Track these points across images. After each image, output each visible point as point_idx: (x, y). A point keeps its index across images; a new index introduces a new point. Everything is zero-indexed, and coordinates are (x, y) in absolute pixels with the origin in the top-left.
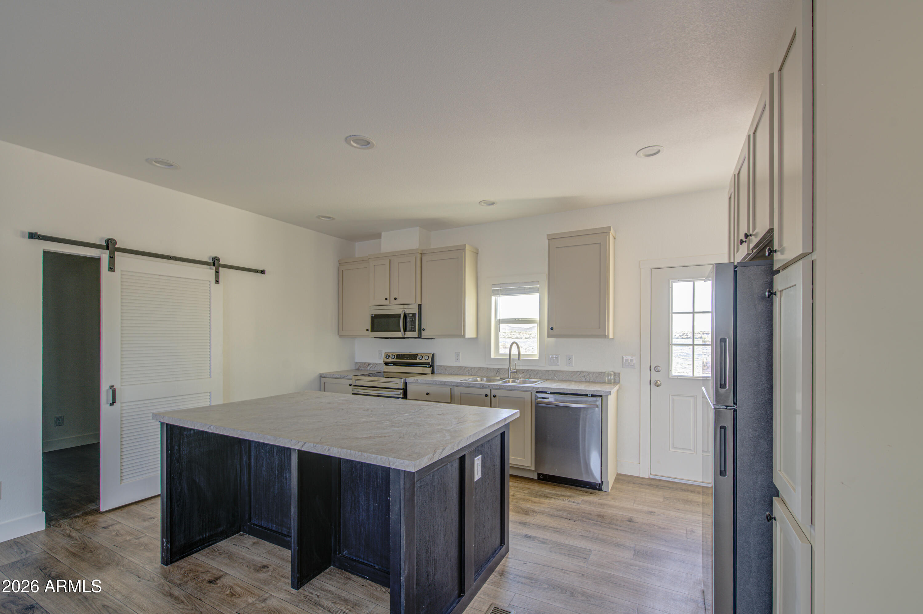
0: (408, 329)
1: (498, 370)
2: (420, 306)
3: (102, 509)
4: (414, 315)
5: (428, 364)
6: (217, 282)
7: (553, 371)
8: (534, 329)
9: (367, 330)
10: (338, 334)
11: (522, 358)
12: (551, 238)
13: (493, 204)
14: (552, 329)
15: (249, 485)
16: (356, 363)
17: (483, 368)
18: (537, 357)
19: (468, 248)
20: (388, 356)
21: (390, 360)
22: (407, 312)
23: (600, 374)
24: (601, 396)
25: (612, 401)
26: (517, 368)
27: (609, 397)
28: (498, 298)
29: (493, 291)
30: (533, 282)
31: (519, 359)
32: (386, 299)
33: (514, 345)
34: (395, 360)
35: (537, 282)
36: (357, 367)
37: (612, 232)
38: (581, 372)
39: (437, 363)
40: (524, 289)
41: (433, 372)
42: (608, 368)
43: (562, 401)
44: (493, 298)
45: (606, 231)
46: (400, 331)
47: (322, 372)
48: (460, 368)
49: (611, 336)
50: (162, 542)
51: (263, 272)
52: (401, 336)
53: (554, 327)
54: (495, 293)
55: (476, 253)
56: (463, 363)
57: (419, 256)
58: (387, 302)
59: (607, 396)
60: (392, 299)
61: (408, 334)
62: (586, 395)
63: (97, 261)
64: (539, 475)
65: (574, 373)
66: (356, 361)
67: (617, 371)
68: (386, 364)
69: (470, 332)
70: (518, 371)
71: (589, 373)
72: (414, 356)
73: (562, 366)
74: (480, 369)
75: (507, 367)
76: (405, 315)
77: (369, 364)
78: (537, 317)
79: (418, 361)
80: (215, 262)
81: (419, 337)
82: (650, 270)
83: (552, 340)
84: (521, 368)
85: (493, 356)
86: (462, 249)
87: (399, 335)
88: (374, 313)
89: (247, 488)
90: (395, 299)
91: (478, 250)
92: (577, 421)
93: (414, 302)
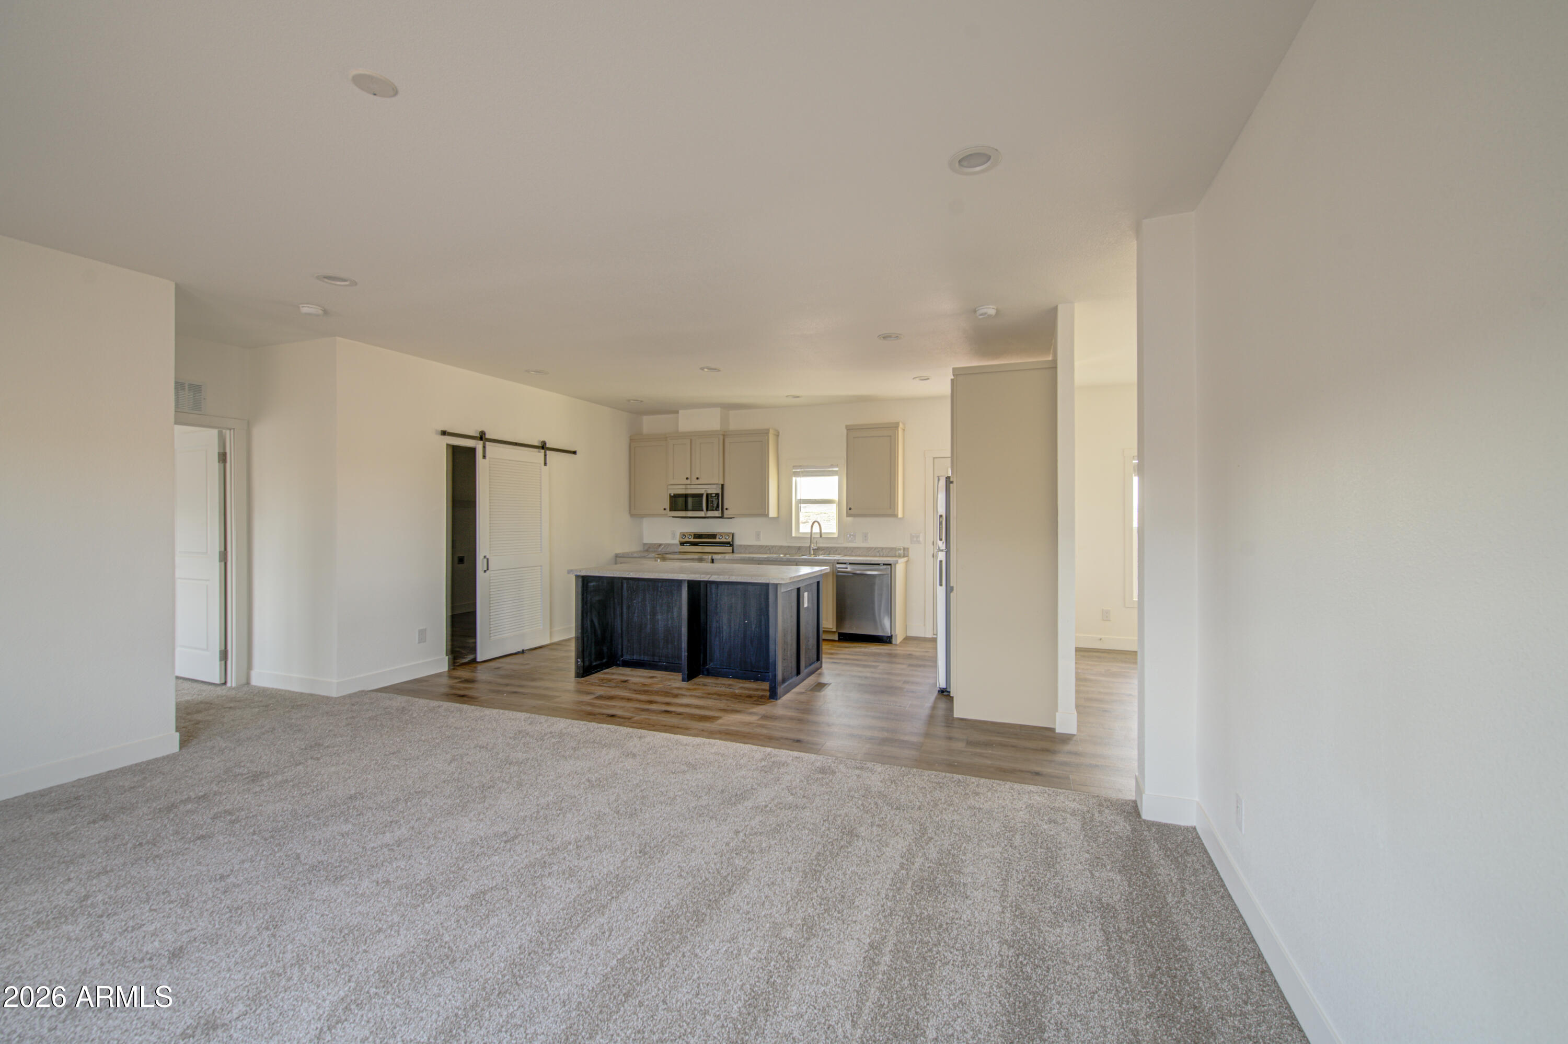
0: (709, 509)
1: (799, 548)
2: (723, 486)
3: (479, 659)
4: (717, 495)
5: (728, 543)
6: (545, 464)
7: (850, 548)
8: (832, 510)
9: (665, 509)
10: (630, 513)
11: (823, 536)
12: (849, 429)
13: (798, 397)
14: (850, 509)
15: (622, 629)
16: (645, 544)
17: (785, 547)
18: (836, 536)
19: (771, 432)
20: (683, 535)
21: (687, 539)
22: (710, 492)
23: (892, 549)
24: (890, 565)
25: (900, 569)
26: (819, 545)
27: (897, 566)
28: (798, 479)
29: (794, 472)
30: (832, 466)
31: (821, 536)
32: (687, 479)
33: (816, 524)
34: (692, 540)
35: (837, 466)
36: (646, 548)
37: (901, 426)
38: (876, 548)
39: (737, 542)
40: (824, 471)
41: (733, 552)
42: (900, 544)
43: (858, 570)
44: (794, 479)
45: (894, 427)
46: (702, 510)
47: (618, 552)
48: (762, 547)
49: (900, 515)
50: (577, 662)
51: (575, 453)
52: (704, 516)
53: (852, 507)
54: (797, 474)
55: (777, 435)
56: (764, 542)
57: (721, 438)
58: (688, 482)
59: (895, 565)
60: (694, 478)
61: (710, 514)
62: (879, 564)
63: (473, 451)
64: (840, 635)
65: (869, 549)
66: (645, 541)
67: (906, 546)
68: (682, 544)
69: (773, 513)
70: (818, 549)
71: (883, 549)
72: (714, 536)
73: (859, 543)
74: (781, 547)
75: (808, 545)
76: (707, 495)
77: (660, 545)
78: (835, 497)
79: (717, 540)
80: (543, 446)
81: (722, 517)
82: (932, 459)
83: (850, 519)
84: (821, 545)
85: (794, 535)
86: (766, 432)
87: (702, 514)
88: (673, 493)
89: (620, 632)
90: (697, 478)
91: (779, 432)
92: (872, 586)
93: (717, 482)
